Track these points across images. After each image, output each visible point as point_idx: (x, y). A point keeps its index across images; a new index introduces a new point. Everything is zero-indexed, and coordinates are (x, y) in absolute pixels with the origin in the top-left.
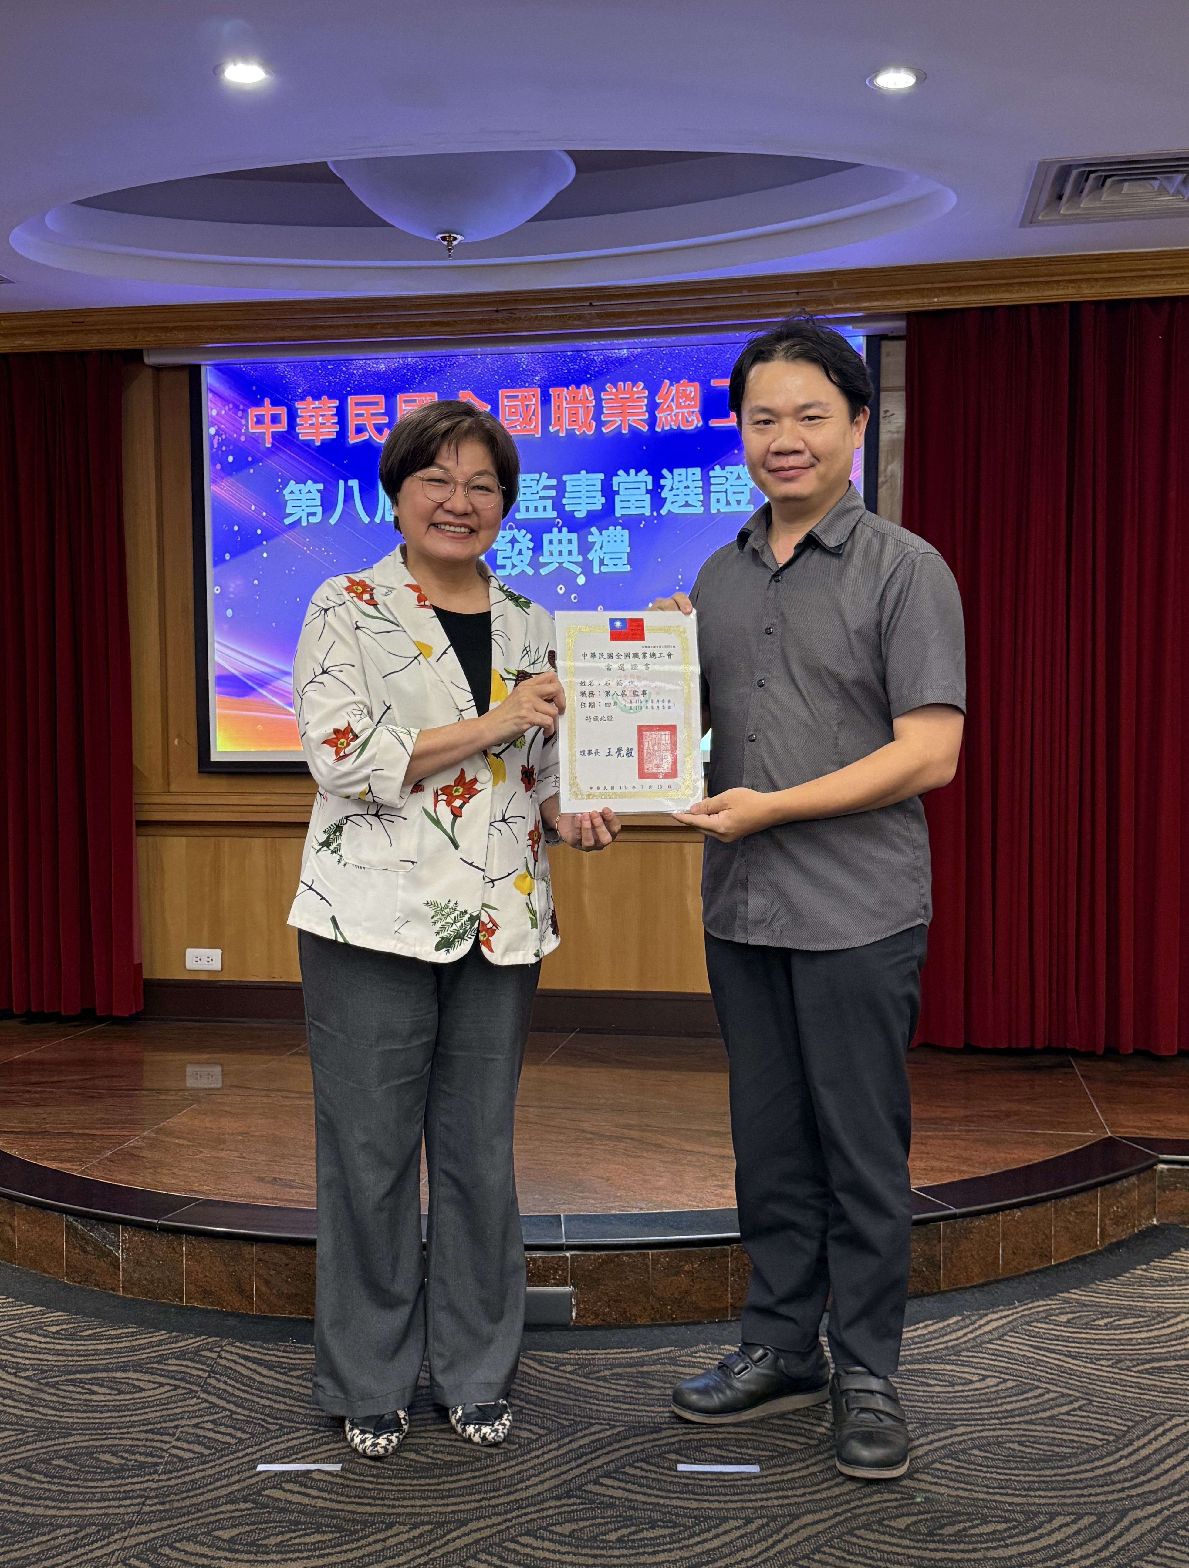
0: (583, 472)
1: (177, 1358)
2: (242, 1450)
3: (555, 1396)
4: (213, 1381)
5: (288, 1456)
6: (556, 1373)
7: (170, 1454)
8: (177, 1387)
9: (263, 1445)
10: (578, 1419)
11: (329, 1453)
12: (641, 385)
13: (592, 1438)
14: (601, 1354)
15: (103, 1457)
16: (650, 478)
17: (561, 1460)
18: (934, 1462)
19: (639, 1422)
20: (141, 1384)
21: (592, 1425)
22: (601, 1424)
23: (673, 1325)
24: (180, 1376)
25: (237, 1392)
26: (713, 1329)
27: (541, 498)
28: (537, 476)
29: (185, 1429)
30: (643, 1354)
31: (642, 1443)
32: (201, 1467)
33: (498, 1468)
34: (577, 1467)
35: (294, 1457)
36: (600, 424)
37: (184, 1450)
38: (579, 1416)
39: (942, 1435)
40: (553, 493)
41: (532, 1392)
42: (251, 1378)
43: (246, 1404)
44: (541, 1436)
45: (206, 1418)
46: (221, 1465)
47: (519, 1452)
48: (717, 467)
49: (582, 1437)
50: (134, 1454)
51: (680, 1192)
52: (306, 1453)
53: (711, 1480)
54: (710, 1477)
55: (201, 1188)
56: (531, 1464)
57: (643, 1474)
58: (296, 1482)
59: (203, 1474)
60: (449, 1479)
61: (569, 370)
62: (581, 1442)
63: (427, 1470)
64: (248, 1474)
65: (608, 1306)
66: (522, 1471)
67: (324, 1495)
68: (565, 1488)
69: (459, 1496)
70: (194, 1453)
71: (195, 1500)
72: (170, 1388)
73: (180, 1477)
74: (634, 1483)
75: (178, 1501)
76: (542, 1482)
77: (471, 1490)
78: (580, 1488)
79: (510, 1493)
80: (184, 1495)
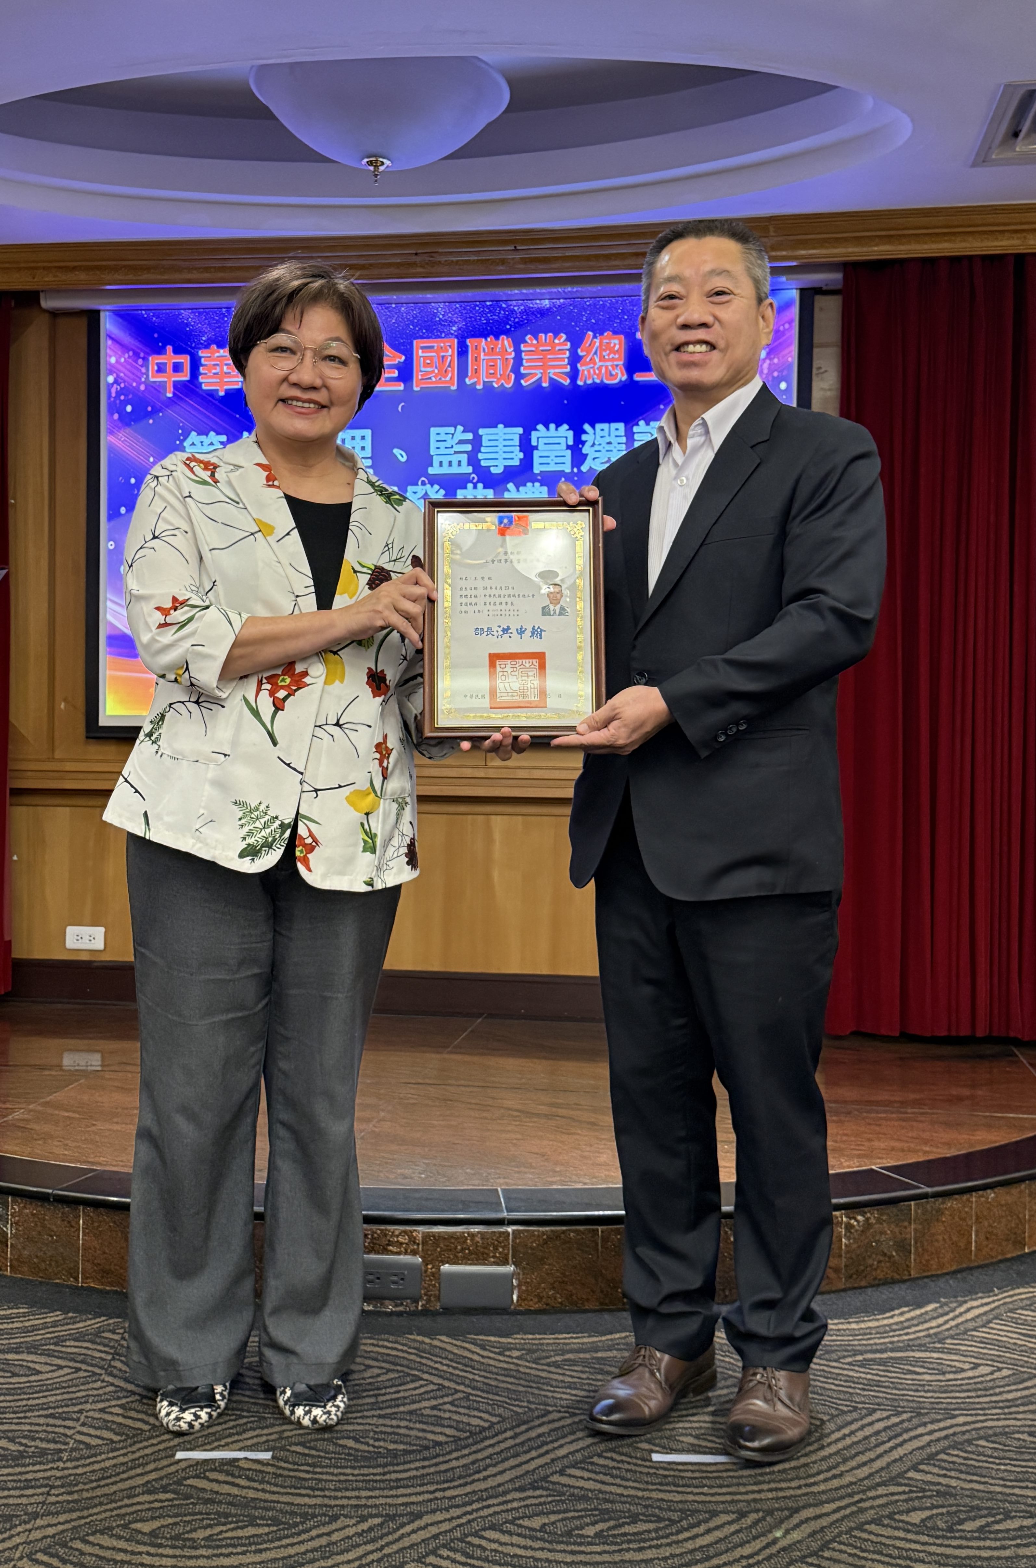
0: (501, 426)
1: (75, 1340)
2: (157, 1436)
3: (504, 1382)
4: (118, 1364)
5: (209, 1443)
6: (501, 1358)
7: (76, 1441)
8: (78, 1370)
10: (533, 1406)
11: (255, 1440)
12: (564, 336)
13: (552, 1426)
14: (548, 1339)
16: (571, 433)
17: (520, 1449)
18: (938, 1453)
20: (37, 1367)
21: (550, 1412)
22: (560, 1412)
24: (79, 1358)
27: (456, 453)
28: (451, 430)
29: (90, 1414)
30: (598, 1339)
32: (111, 1455)
33: (448, 1457)
34: (540, 1456)
35: (216, 1444)
36: (519, 376)
37: (91, 1436)
38: (534, 1403)
39: (942, 1425)
40: (468, 448)
41: (477, 1378)
44: (493, 1424)
45: (114, 1403)
46: (133, 1452)
47: (470, 1441)
48: (642, 423)
49: (540, 1426)
50: (34, 1439)
52: (229, 1440)
53: (692, 1471)
54: (690, 1467)
55: (97, 1159)
56: (486, 1453)
57: (614, 1464)
58: (221, 1471)
59: (115, 1461)
60: (396, 1468)
61: (488, 319)
62: (540, 1430)
63: (369, 1459)
64: (165, 1462)
65: (554, 1288)
66: (477, 1461)
67: (256, 1485)
68: (528, 1479)
69: (408, 1486)
70: (103, 1439)
71: (106, 1490)
72: (70, 1371)
73: (88, 1465)
74: (605, 1474)
75: (87, 1490)
76: (502, 1472)
77: (422, 1480)
78: (545, 1479)
79: (466, 1484)
80: (94, 1485)
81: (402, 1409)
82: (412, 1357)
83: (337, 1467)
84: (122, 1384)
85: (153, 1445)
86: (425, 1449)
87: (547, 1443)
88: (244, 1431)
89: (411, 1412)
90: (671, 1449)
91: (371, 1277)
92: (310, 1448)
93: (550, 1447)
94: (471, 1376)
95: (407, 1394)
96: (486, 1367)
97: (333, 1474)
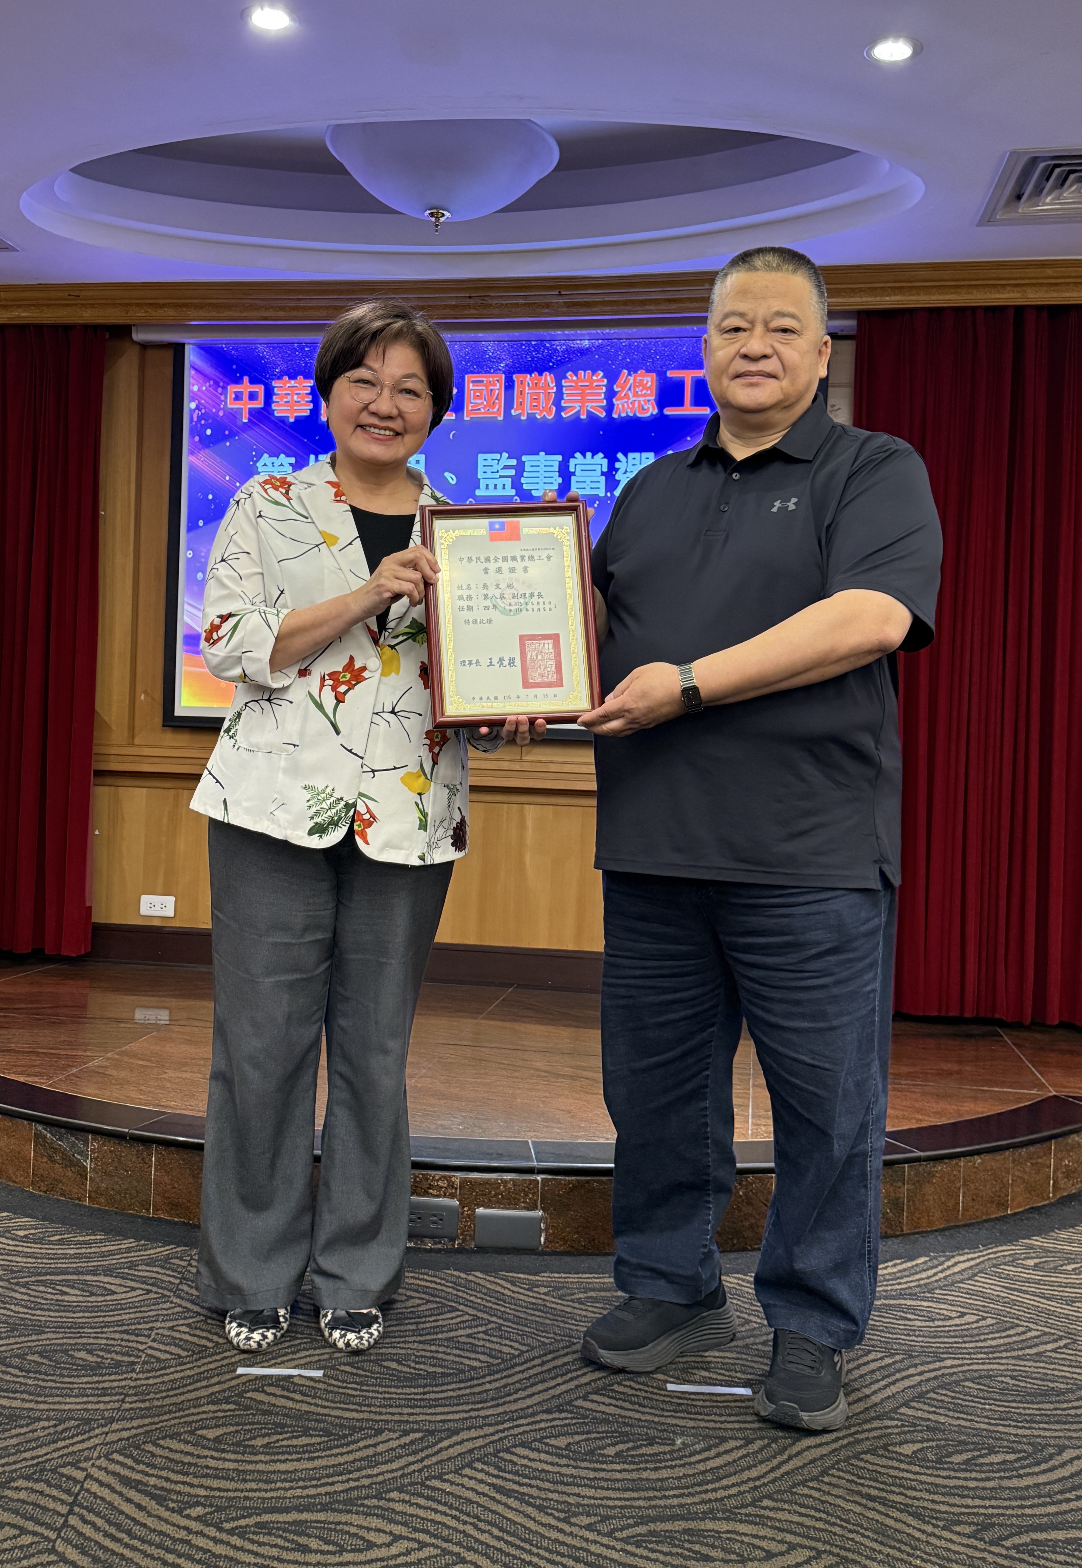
0: (542, 454)
1: (147, 1265)
2: (224, 1353)
3: (532, 1315)
4: (185, 1288)
5: (267, 1361)
6: (531, 1294)
7: (147, 1355)
10: (558, 1338)
11: (308, 1359)
12: (600, 374)
14: (573, 1278)
15: (77, 1354)
16: (606, 460)
18: (927, 1392)
20: (113, 1288)
24: (151, 1281)
29: (160, 1331)
32: (179, 1368)
33: (481, 1381)
34: (564, 1383)
36: (560, 409)
37: (160, 1350)
38: (559, 1335)
39: (931, 1366)
41: (508, 1310)
44: (522, 1352)
45: (181, 1322)
46: (199, 1367)
47: (502, 1366)
49: (564, 1355)
50: (110, 1352)
52: (285, 1358)
53: (704, 1400)
54: (700, 1396)
55: (169, 1103)
56: (516, 1378)
57: (632, 1391)
58: (278, 1386)
59: (182, 1374)
60: (435, 1389)
61: (533, 358)
62: (565, 1359)
63: (411, 1380)
64: (228, 1377)
65: (577, 1232)
66: (508, 1385)
67: (309, 1399)
68: (555, 1403)
69: (446, 1405)
70: (171, 1354)
71: (174, 1400)
72: (141, 1292)
73: (159, 1377)
74: (624, 1401)
75: (158, 1399)
76: (530, 1396)
77: (458, 1400)
78: (569, 1403)
79: (498, 1405)
80: (164, 1394)
81: (440, 1336)
82: (450, 1290)
83: (382, 1386)
84: (189, 1305)
85: (216, 1361)
86: (460, 1374)
87: (571, 1371)
88: (298, 1351)
89: (448, 1339)
90: (684, 1381)
91: (413, 1217)
92: (358, 1368)
93: (574, 1374)
94: (503, 1309)
95: (445, 1323)
96: (516, 1302)
97: (378, 1392)
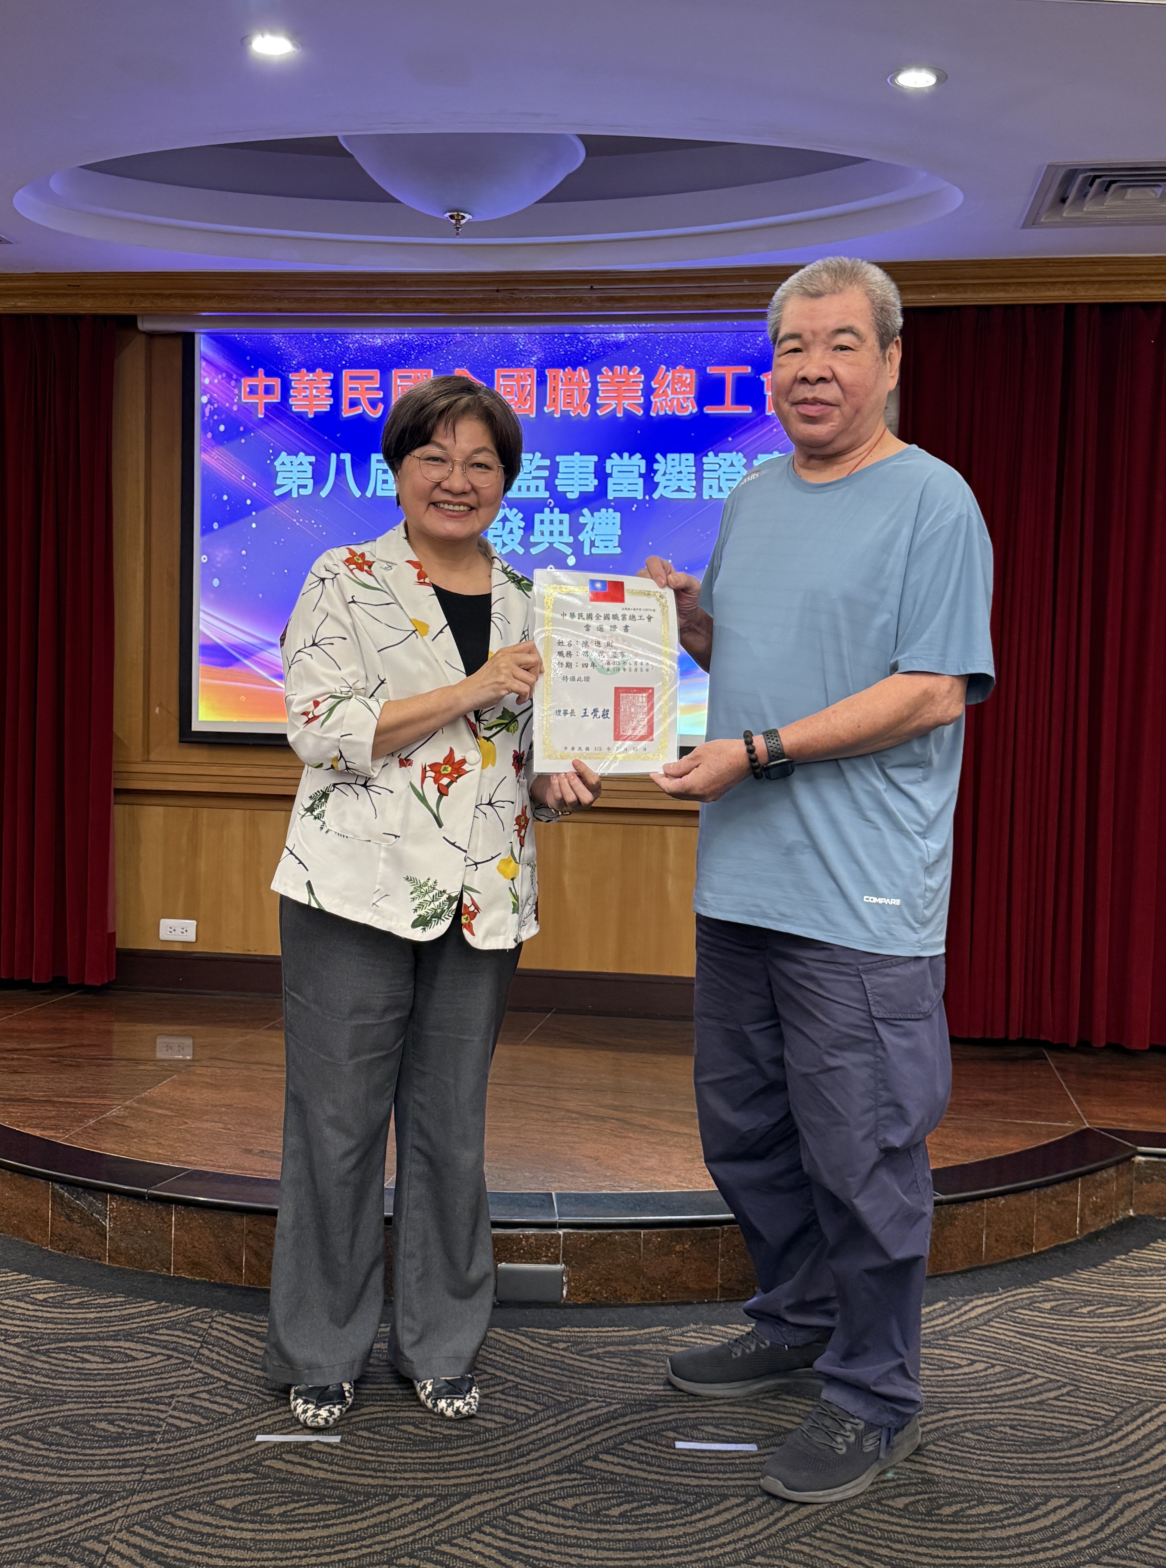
0: (577, 454)
1: (167, 1328)
2: (241, 1420)
3: (549, 1372)
4: (205, 1352)
5: (286, 1428)
6: (549, 1349)
7: (168, 1424)
8: (170, 1357)
9: (261, 1416)
10: (574, 1396)
12: (638, 369)
13: (590, 1414)
14: (593, 1332)
15: (99, 1425)
16: (644, 461)
17: (560, 1436)
18: (928, 1444)
19: (635, 1400)
20: (133, 1353)
21: (589, 1402)
22: (597, 1401)
23: (663, 1305)
24: (172, 1346)
25: (231, 1363)
26: (703, 1310)
27: (534, 478)
29: (180, 1399)
30: (635, 1332)
31: (639, 1421)
32: (199, 1437)
33: (496, 1442)
34: (576, 1443)
35: (292, 1428)
36: (595, 406)
37: (181, 1419)
39: (935, 1417)
40: (546, 473)
41: (526, 1368)
42: (243, 1349)
43: (240, 1376)
44: (537, 1412)
45: (202, 1388)
46: (219, 1435)
47: (517, 1427)
48: (711, 454)
49: (579, 1414)
50: (131, 1422)
51: (669, 1173)
53: (710, 1458)
54: (708, 1454)
55: (189, 1159)
56: (529, 1439)
57: (642, 1450)
58: (296, 1453)
59: (202, 1443)
60: (450, 1452)
61: (566, 351)
62: (579, 1418)
63: (427, 1444)
64: (247, 1444)
65: (599, 1285)
66: (522, 1445)
67: (326, 1466)
68: (565, 1463)
69: (460, 1469)
70: (192, 1422)
71: (195, 1470)
72: (163, 1358)
73: (179, 1446)
74: (633, 1460)
75: (178, 1470)
76: (542, 1457)
77: (472, 1463)
78: (580, 1463)
79: (510, 1468)
80: (185, 1464)
83: (398, 1451)
84: (209, 1370)
85: (236, 1428)
86: (477, 1434)
87: (583, 1431)
90: (693, 1437)
92: (374, 1433)
93: (587, 1433)
94: (521, 1367)
96: (535, 1359)
97: (393, 1457)
